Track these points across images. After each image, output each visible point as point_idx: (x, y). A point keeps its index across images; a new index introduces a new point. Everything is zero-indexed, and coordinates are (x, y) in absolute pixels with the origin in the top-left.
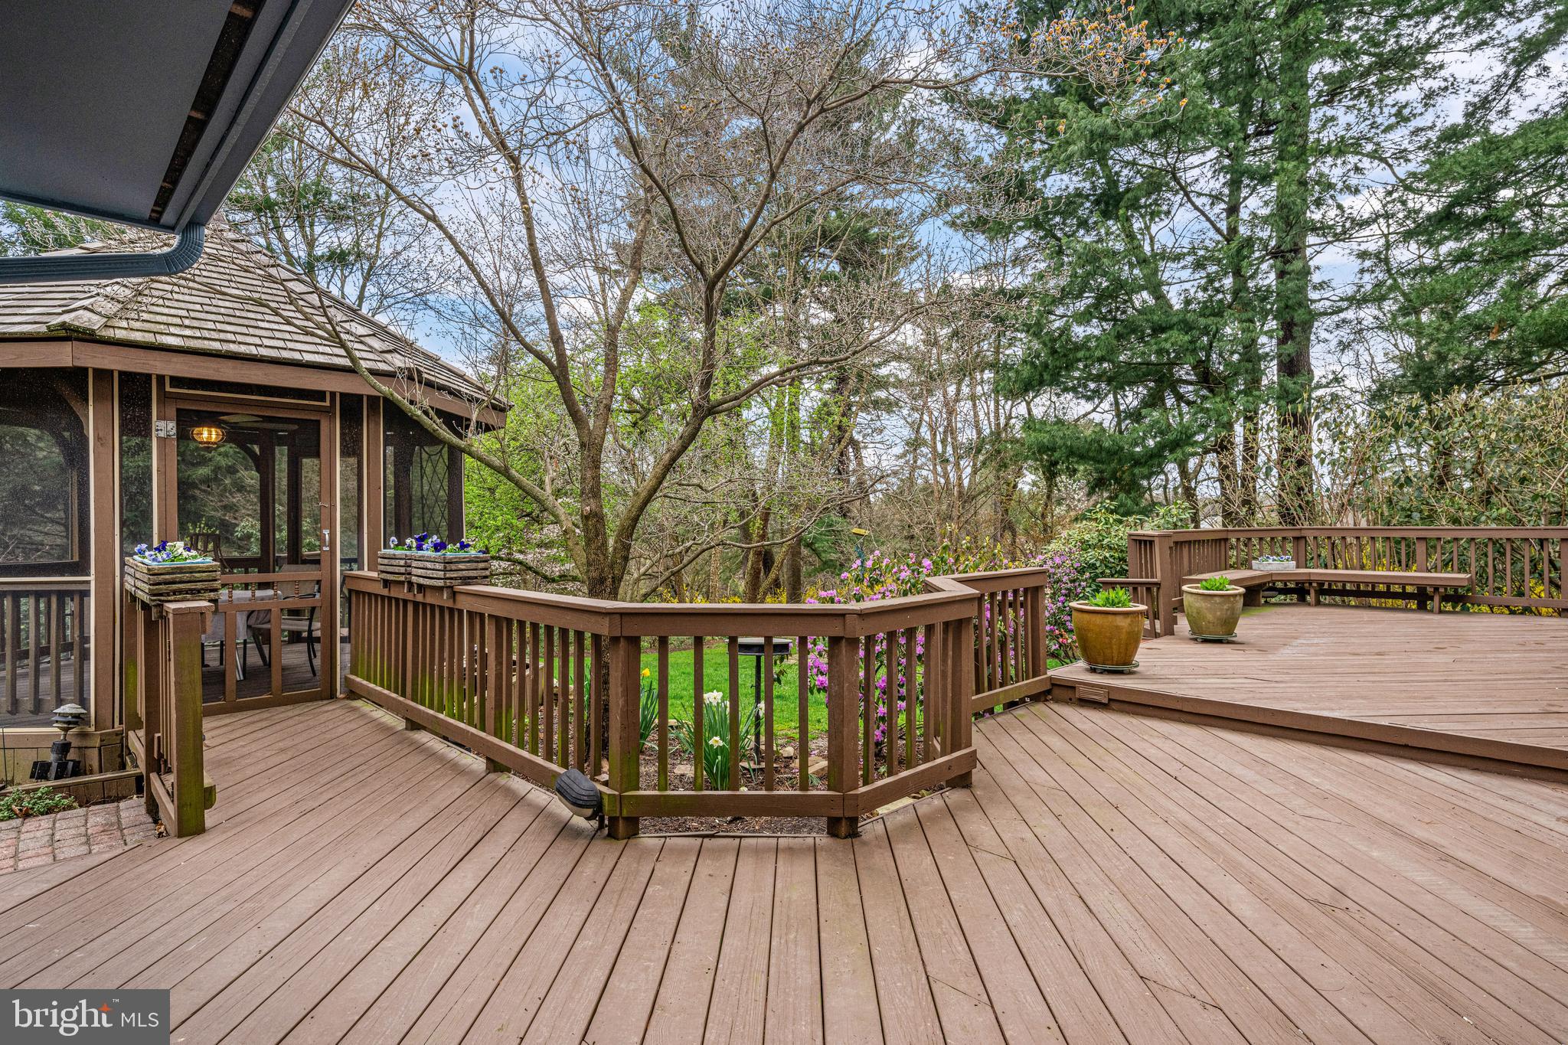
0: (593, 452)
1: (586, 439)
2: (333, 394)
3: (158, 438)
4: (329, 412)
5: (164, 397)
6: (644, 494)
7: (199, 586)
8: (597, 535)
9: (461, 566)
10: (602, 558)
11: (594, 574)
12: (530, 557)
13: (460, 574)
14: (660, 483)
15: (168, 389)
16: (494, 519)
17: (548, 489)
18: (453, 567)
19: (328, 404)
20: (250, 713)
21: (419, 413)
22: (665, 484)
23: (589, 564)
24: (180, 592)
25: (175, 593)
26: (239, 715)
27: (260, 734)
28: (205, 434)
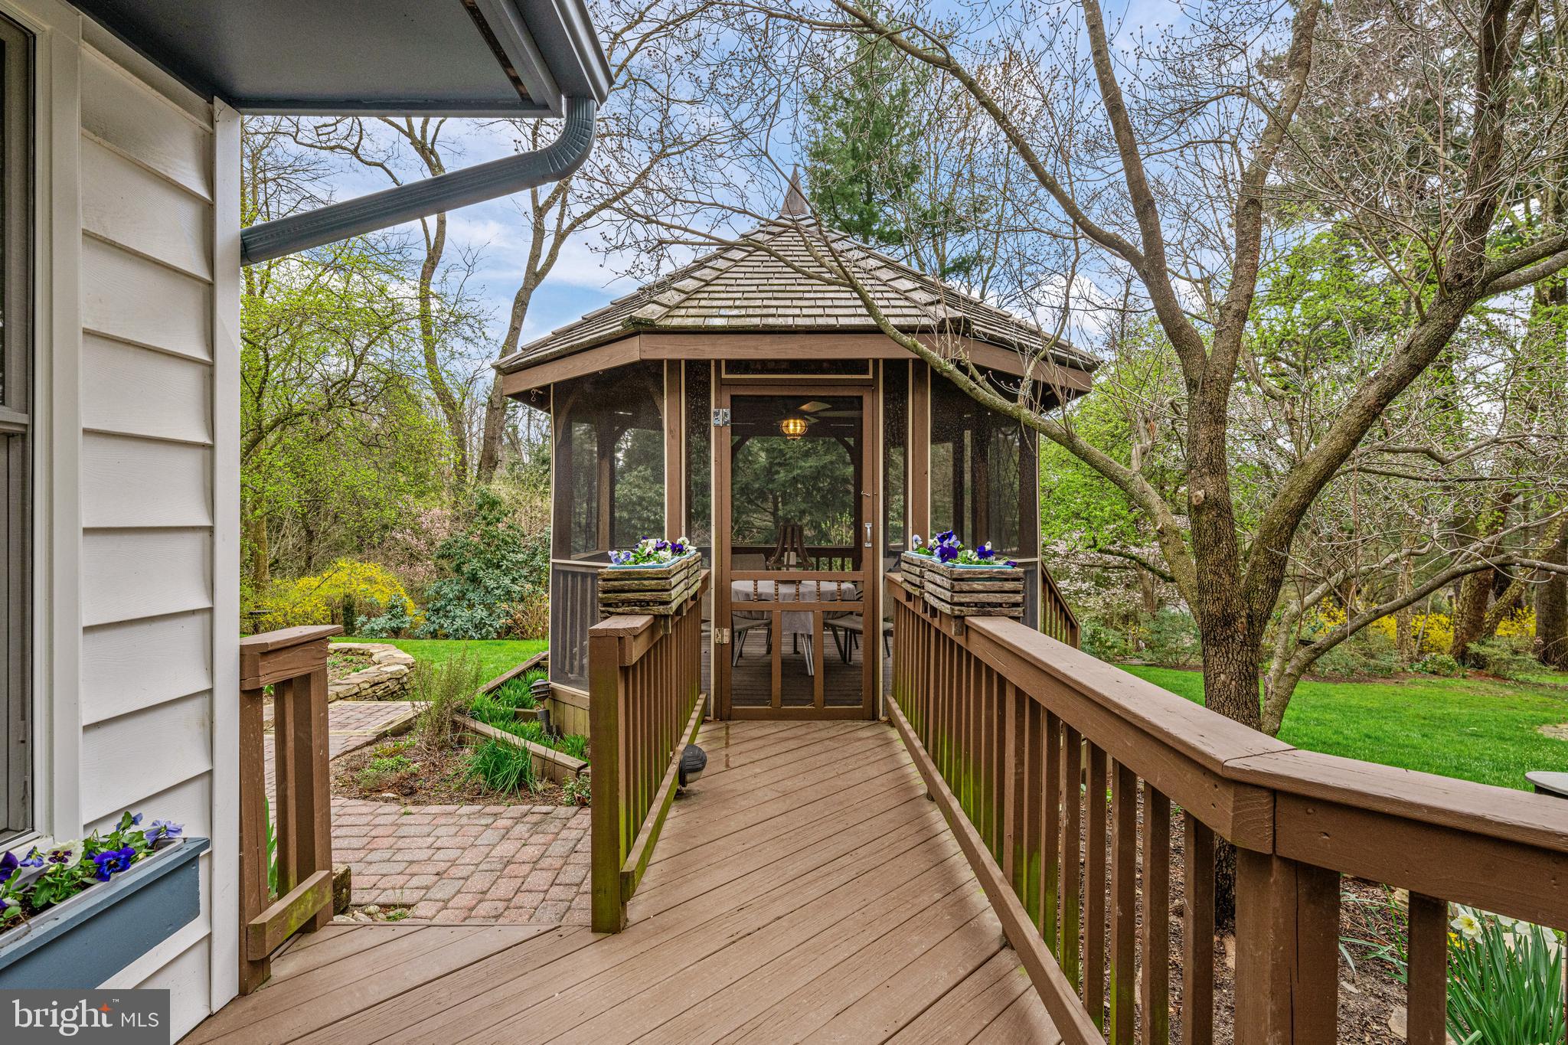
0: (1212, 394)
1: (1197, 375)
2: (876, 361)
3: (717, 426)
4: (871, 385)
5: (722, 384)
6: (1316, 467)
7: (648, 596)
8: (1218, 541)
9: (977, 586)
10: (1227, 580)
11: (1213, 609)
12: (1146, 550)
13: (975, 598)
14: (1354, 443)
15: (724, 376)
16: (1102, 510)
17: (1136, 465)
18: (965, 586)
19: (870, 376)
20: (792, 723)
21: (951, 367)
22: (1361, 448)
23: (1202, 589)
24: (629, 602)
25: (624, 602)
26: (783, 725)
27: (779, 760)
28: (791, 427)
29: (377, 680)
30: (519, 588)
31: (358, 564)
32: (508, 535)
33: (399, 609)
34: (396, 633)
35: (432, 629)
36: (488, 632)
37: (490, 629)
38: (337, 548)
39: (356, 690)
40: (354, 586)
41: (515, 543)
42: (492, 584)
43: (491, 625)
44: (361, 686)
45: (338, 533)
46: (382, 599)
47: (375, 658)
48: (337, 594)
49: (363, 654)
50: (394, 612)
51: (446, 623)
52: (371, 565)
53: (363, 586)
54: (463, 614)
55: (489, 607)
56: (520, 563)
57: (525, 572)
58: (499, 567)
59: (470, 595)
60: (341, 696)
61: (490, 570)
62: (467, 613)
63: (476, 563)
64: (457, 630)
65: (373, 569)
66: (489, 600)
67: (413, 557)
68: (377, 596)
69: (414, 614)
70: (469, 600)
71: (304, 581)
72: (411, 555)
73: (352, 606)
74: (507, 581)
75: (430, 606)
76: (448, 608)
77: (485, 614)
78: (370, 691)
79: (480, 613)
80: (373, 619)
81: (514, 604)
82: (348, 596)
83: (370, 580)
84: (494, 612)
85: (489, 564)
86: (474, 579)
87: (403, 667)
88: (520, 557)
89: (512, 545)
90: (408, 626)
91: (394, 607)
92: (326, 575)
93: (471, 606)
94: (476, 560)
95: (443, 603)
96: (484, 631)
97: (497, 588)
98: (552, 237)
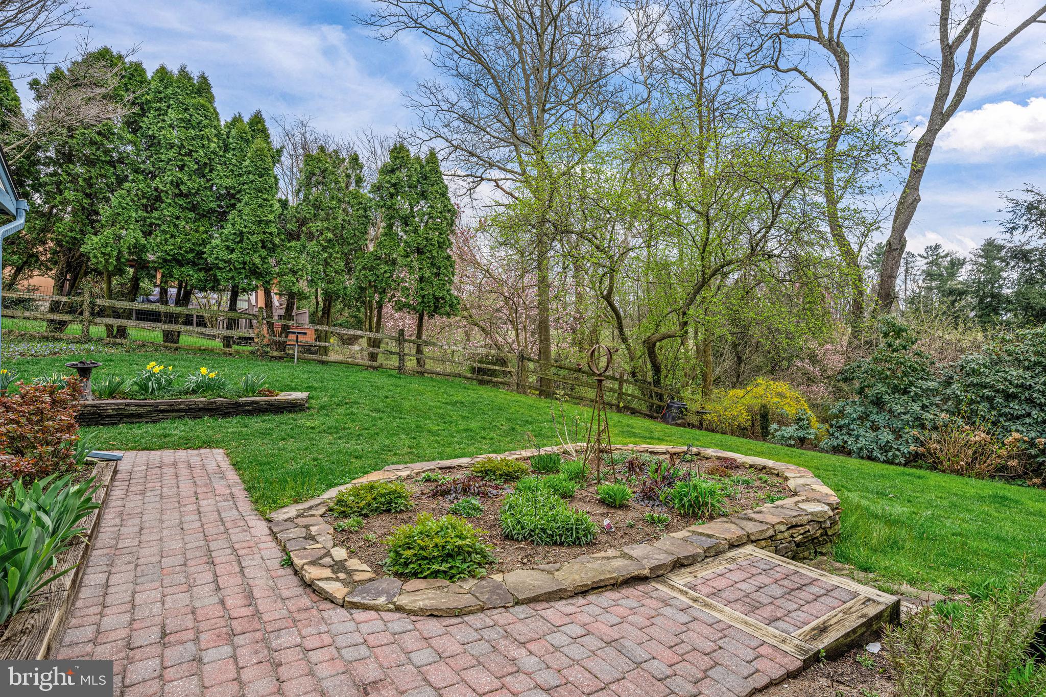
29: (794, 521)
30: (932, 417)
31: (772, 382)
32: (917, 363)
33: (805, 422)
34: (802, 442)
35: (835, 444)
36: (895, 456)
37: (897, 453)
38: (757, 370)
39: (771, 532)
40: (768, 399)
41: (924, 370)
42: (899, 409)
43: (898, 450)
44: (777, 527)
45: (758, 359)
46: (790, 410)
47: (792, 484)
48: (756, 404)
49: (777, 475)
50: (801, 424)
51: (850, 441)
52: (781, 383)
53: (776, 400)
54: (867, 435)
55: (897, 434)
56: (931, 390)
57: (937, 400)
58: (905, 392)
59: (874, 417)
60: (753, 538)
61: (896, 395)
62: (871, 435)
63: (880, 388)
64: (861, 449)
65: (782, 387)
66: (897, 424)
67: (811, 380)
68: (786, 408)
69: (816, 428)
70: (872, 422)
71: (733, 392)
72: (809, 378)
73: (767, 415)
74: (916, 407)
75: (834, 422)
76: (852, 426)
77: (891, 437)
78: (786, 534)
79: (886, 436)
80: (784, 428)
81: (926, 432)
82: (764, 406)
83: (781, 395)
84: (901, 437)
85: (895, 389)
86: (878, 403)
87: (826, 508)
88: (932, 385)
89: (920, 371)
90: (813, 437)
91: (800, 420)
92: (748, 389)
93: (875, 428)
94: (880, 385)
95: (846, 422)
96: (890, 454)
97: (905, 414)
98: (961, 75)
